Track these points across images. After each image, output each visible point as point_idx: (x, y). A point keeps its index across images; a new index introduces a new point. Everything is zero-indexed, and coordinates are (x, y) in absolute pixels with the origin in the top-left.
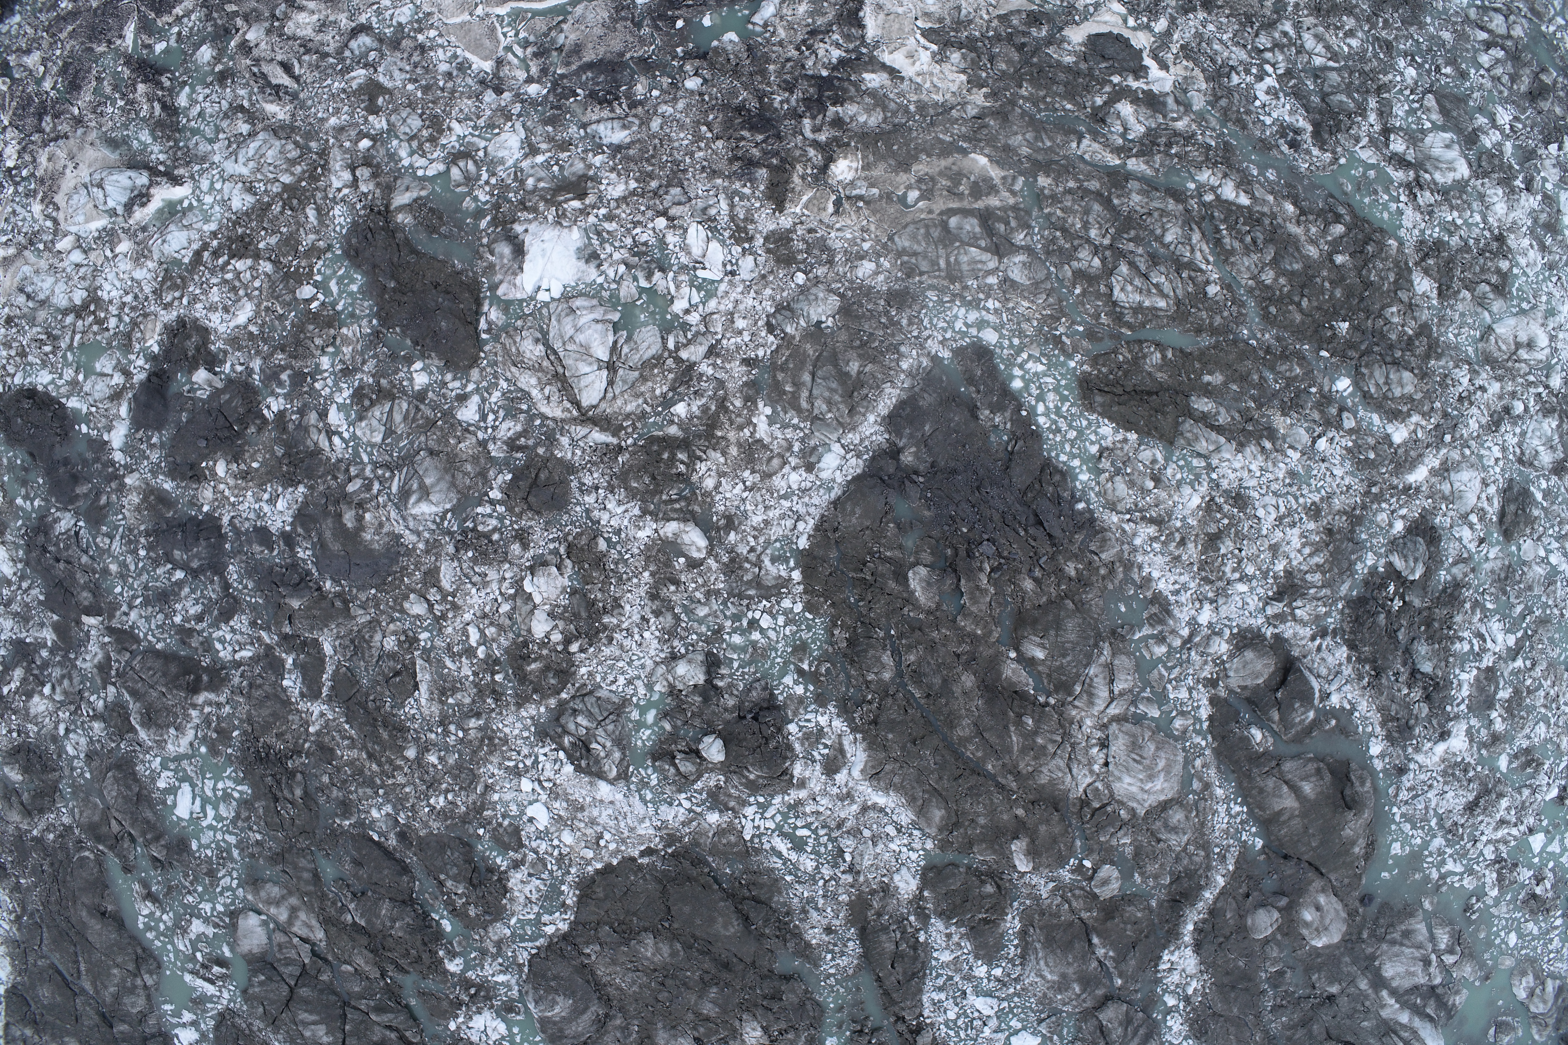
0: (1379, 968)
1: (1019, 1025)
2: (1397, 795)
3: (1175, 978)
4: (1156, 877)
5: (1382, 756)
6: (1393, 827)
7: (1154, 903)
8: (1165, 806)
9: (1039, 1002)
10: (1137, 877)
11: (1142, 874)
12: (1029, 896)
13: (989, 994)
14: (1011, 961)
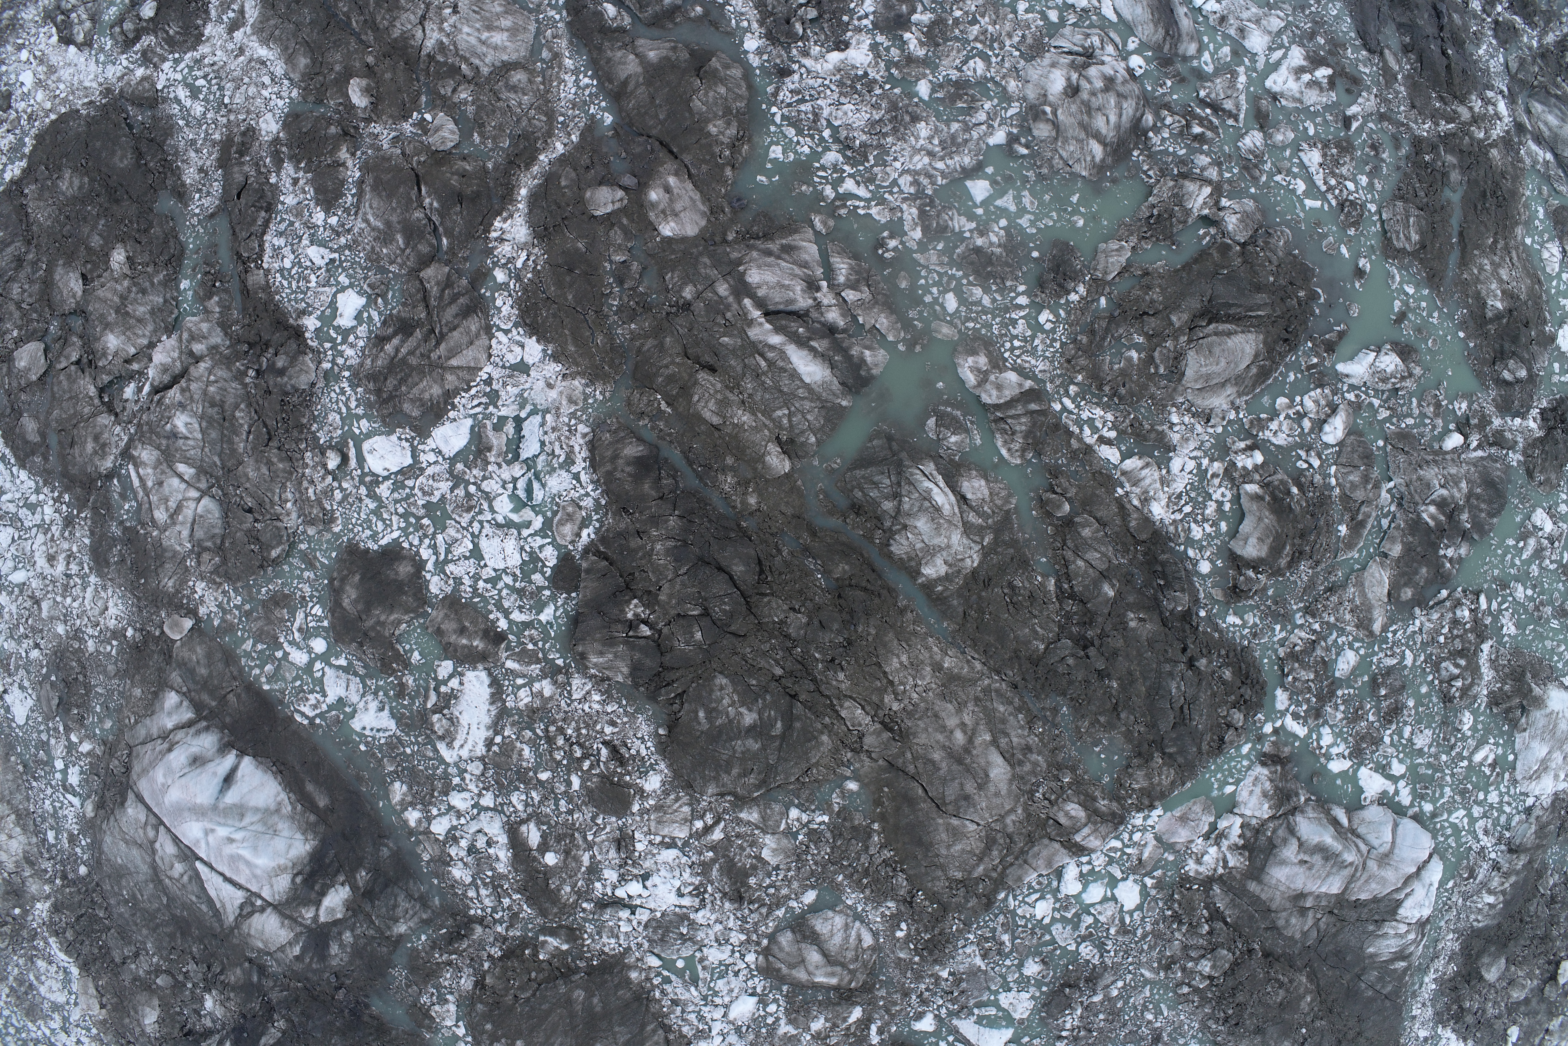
0: (744, 273)
1: (347, 282)
2: (775, 94)
3: (506, 249)
4: (494, 139)
5: (759, 52)
6: (773, 129)
7: (490, 165)
8: (507, 67)
9: (368, 258)
10: (476, 137)
11: (481, 134)
12: (372, 146)
13: (323, 244)
14: (347, 210)
